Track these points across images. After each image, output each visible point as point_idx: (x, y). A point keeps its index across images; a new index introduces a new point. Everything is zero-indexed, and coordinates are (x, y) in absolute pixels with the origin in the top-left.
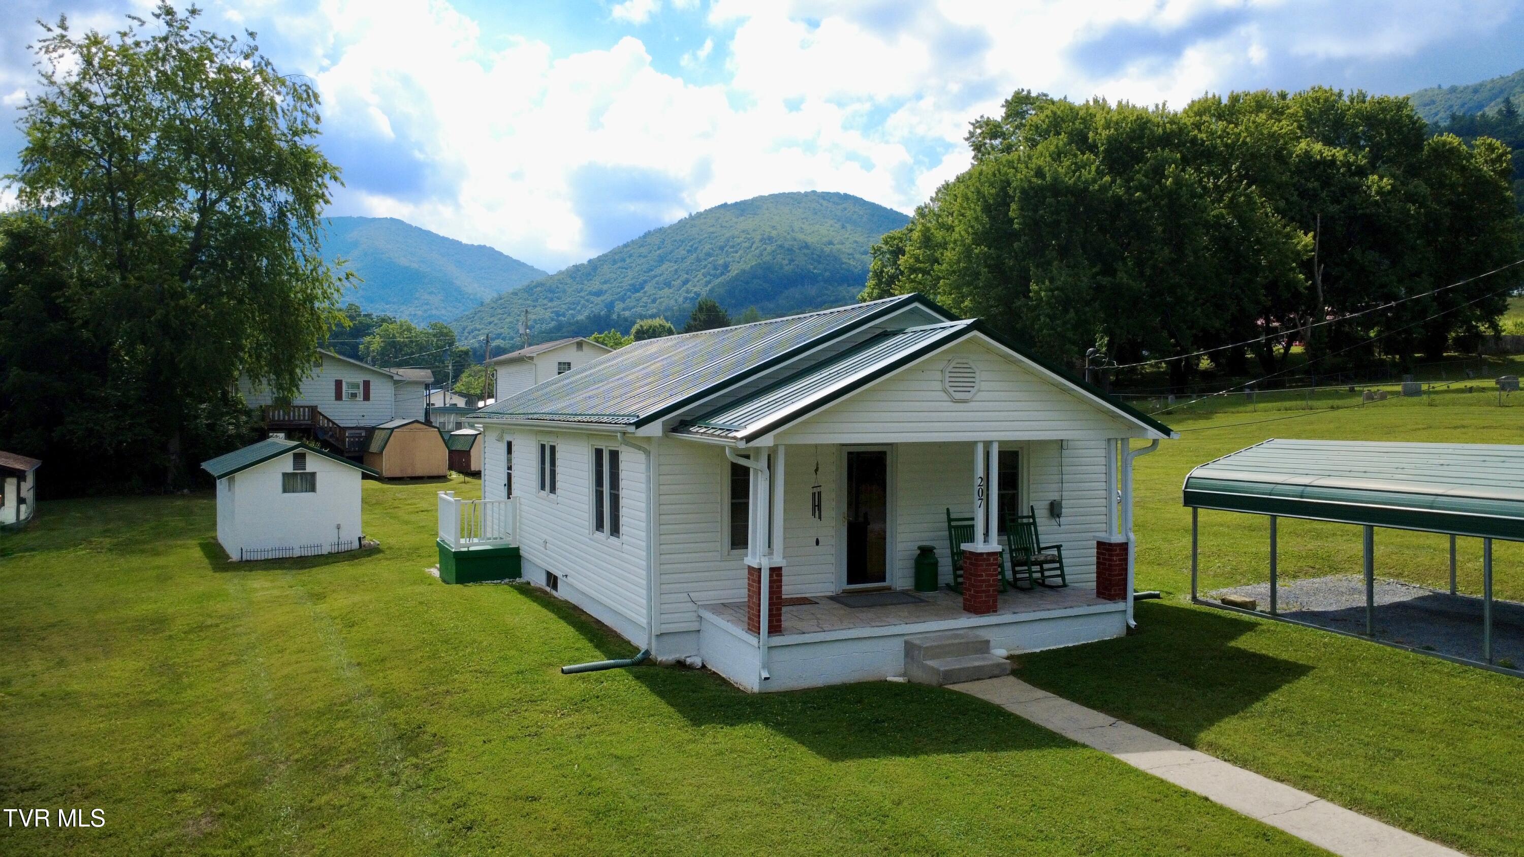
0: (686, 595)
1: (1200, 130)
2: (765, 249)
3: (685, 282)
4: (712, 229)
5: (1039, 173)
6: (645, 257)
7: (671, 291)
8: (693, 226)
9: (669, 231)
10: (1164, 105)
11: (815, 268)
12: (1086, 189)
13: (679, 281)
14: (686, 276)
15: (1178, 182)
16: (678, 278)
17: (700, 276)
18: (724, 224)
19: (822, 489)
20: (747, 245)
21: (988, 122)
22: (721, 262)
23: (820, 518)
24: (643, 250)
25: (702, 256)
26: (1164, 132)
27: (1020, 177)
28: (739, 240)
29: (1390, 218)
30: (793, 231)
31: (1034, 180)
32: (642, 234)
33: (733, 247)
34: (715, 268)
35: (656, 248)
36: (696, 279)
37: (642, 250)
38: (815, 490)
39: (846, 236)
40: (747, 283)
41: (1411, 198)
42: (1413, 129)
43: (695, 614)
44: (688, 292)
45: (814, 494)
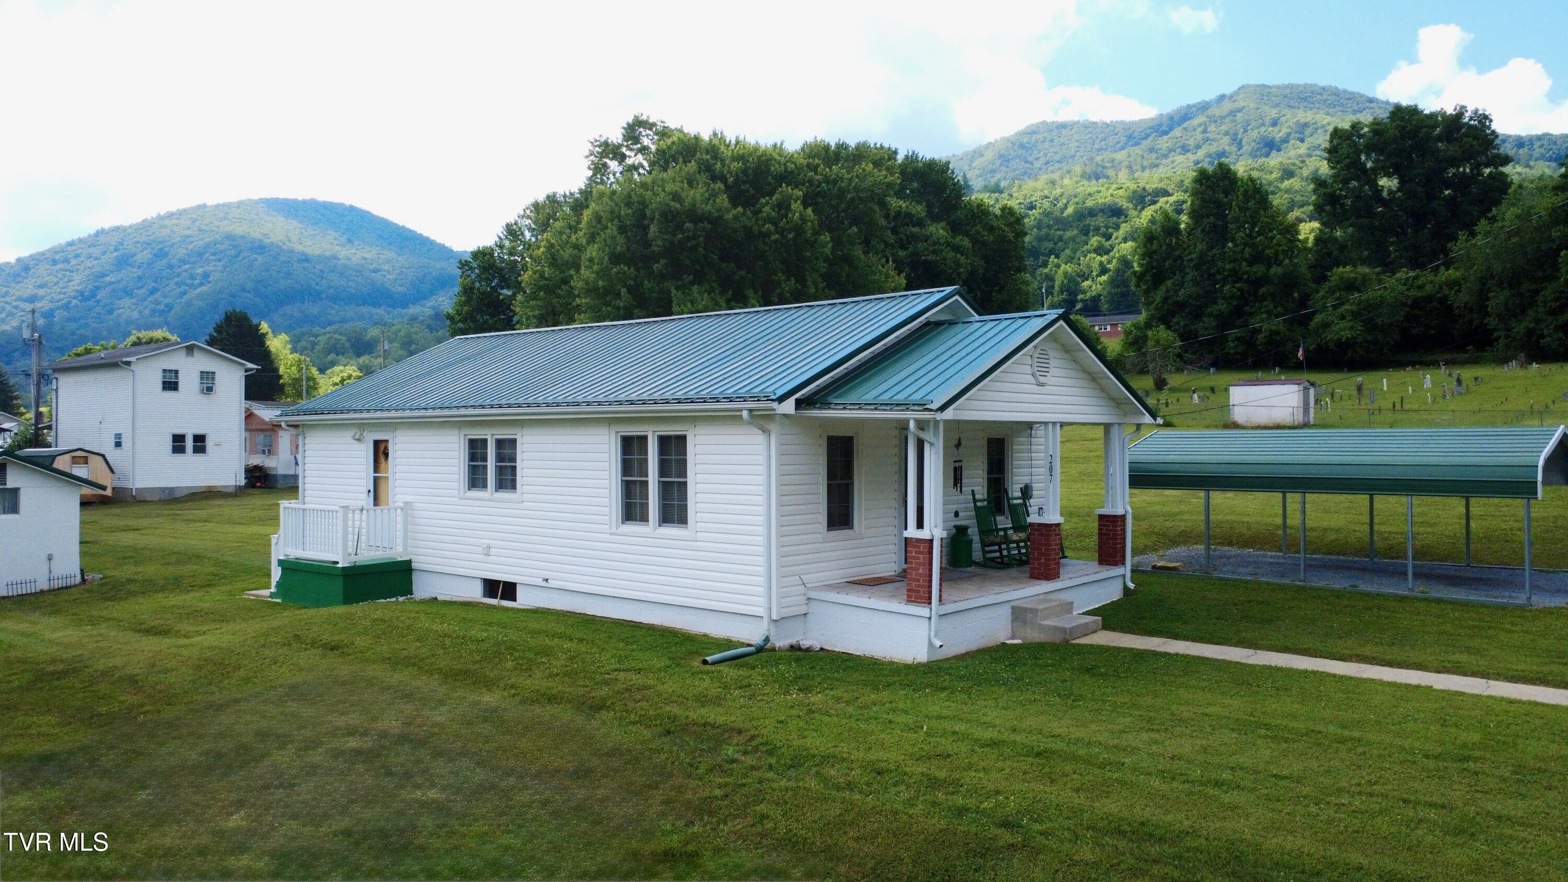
0: (797, 578)
1: (816, 173)
2: (256, 260)
3: (152, 292)
4: (187, 232)
5: (676, 197)
6: (96, 259)
7: (133, 301)
8: (161, 227)
9: (129, 231)
10: (782, 144)
11: (317, 284)
12: (720, 218)
13: (144, 290)
14: (153, 284)
15: (802, 218)
16: (142, 287)
17: (172, 285)
18: (203, 227)
19: (964, 464)
20: (233, 253)
21: (606, 144)
22: (200, 271)
23: (961, 491)
24: (95, 251)
25: (174, 261)
26: (786, 170)
27: (657, 200)
28: (223, 247)
29: (945, 265)
30: (290, 241)
31: (673, 204)
32: (92, 232)
33: (215, 254)
34: (192, 277)
35: (112, 248)
36: (167, 290)
37: (92, 250)
38: (957, 465)
39: (353, 251)
40: (233, 296)
41: (957, 249)
42: (954, 190)
43: (803, 597)
44: (157, 303)
45: (955, 468)
